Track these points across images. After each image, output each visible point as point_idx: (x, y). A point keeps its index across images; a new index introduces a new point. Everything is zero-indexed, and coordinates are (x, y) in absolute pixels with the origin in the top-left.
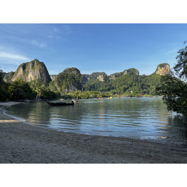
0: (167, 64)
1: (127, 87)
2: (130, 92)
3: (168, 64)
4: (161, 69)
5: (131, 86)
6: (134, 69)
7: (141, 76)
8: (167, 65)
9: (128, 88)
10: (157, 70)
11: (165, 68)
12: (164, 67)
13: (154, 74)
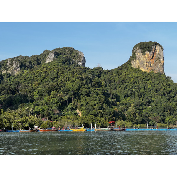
0: (156, 44)
1: (66, 98)
2: (76, 114)
3: (159, 45)
4: (144, 54)
5: (77, 95)
6: (71, 50)
7: (93, 71)
8: (158, 48)
9: (70, 100)
10: (134, 57)
11: (154, 53)
12: (150, 51)
13: (127, 66)
